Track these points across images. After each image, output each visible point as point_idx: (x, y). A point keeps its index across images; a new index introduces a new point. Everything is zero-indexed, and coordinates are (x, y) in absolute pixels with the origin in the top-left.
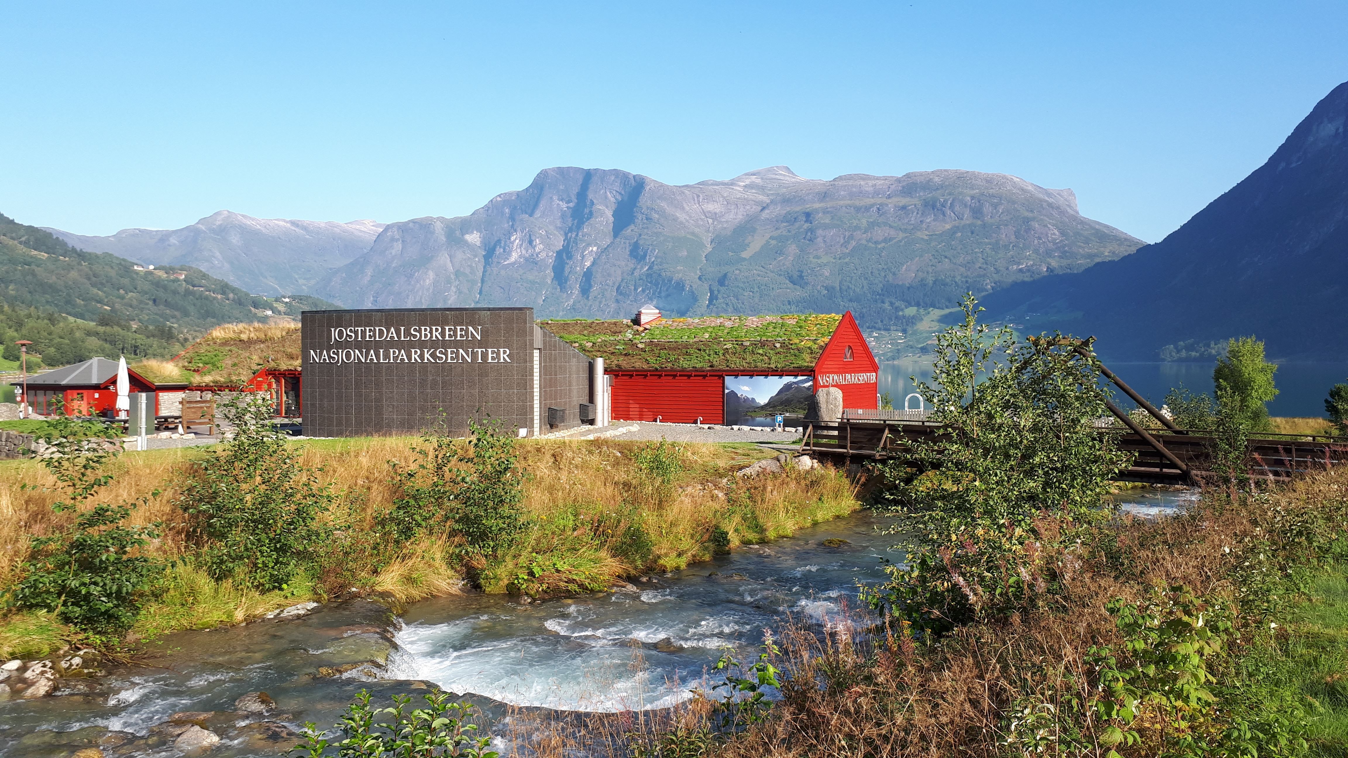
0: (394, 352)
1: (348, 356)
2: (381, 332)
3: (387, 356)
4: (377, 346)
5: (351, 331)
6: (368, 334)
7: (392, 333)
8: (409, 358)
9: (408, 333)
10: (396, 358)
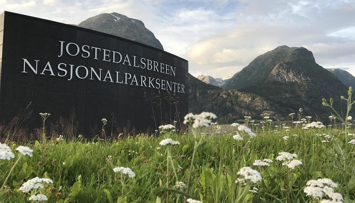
0: (128, 76)
1: (82, 72)
2: (117, 57)
3: (122, 77)
4: (114, 68)
5: (86, 48)
6: (105, 55)
7: (127, 59)
8: (139, 83)
9: (138, 62)
10: (129, 81)
